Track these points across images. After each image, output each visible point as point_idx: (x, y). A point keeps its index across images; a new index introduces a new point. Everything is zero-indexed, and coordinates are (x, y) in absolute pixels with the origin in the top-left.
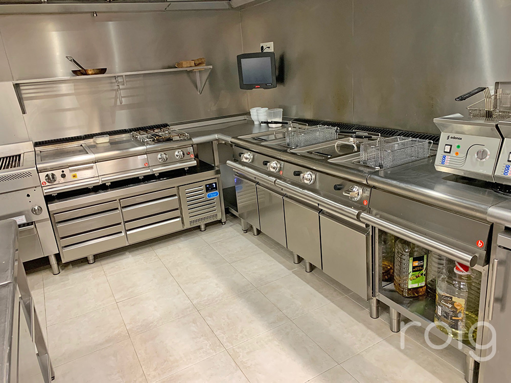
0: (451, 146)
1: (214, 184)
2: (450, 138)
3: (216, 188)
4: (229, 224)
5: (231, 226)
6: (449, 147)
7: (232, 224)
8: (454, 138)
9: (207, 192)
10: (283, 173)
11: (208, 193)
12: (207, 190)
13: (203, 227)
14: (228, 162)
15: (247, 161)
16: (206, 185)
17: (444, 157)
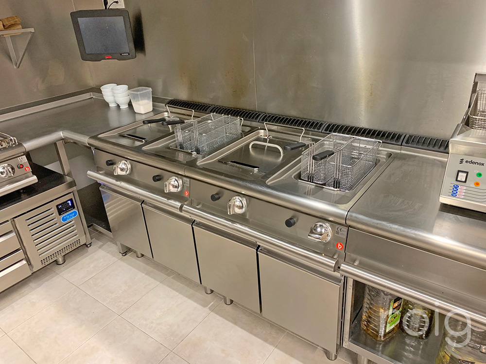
0: (467, 173)
1: (69, 202)
2: (464, 162)
3: (73, 207)
4: (96, 244)
5: (100, 247)
6: (465, 175)
7: (100, 243)
8: (472, 162)
9: (60, 215)
10: (189, 195)
11: (62, 216)
12: (60, 212)
13: (60, 260)
14: (89, 172)
15: (124, 173)
16: (57, 206)
17: (456, 187)
